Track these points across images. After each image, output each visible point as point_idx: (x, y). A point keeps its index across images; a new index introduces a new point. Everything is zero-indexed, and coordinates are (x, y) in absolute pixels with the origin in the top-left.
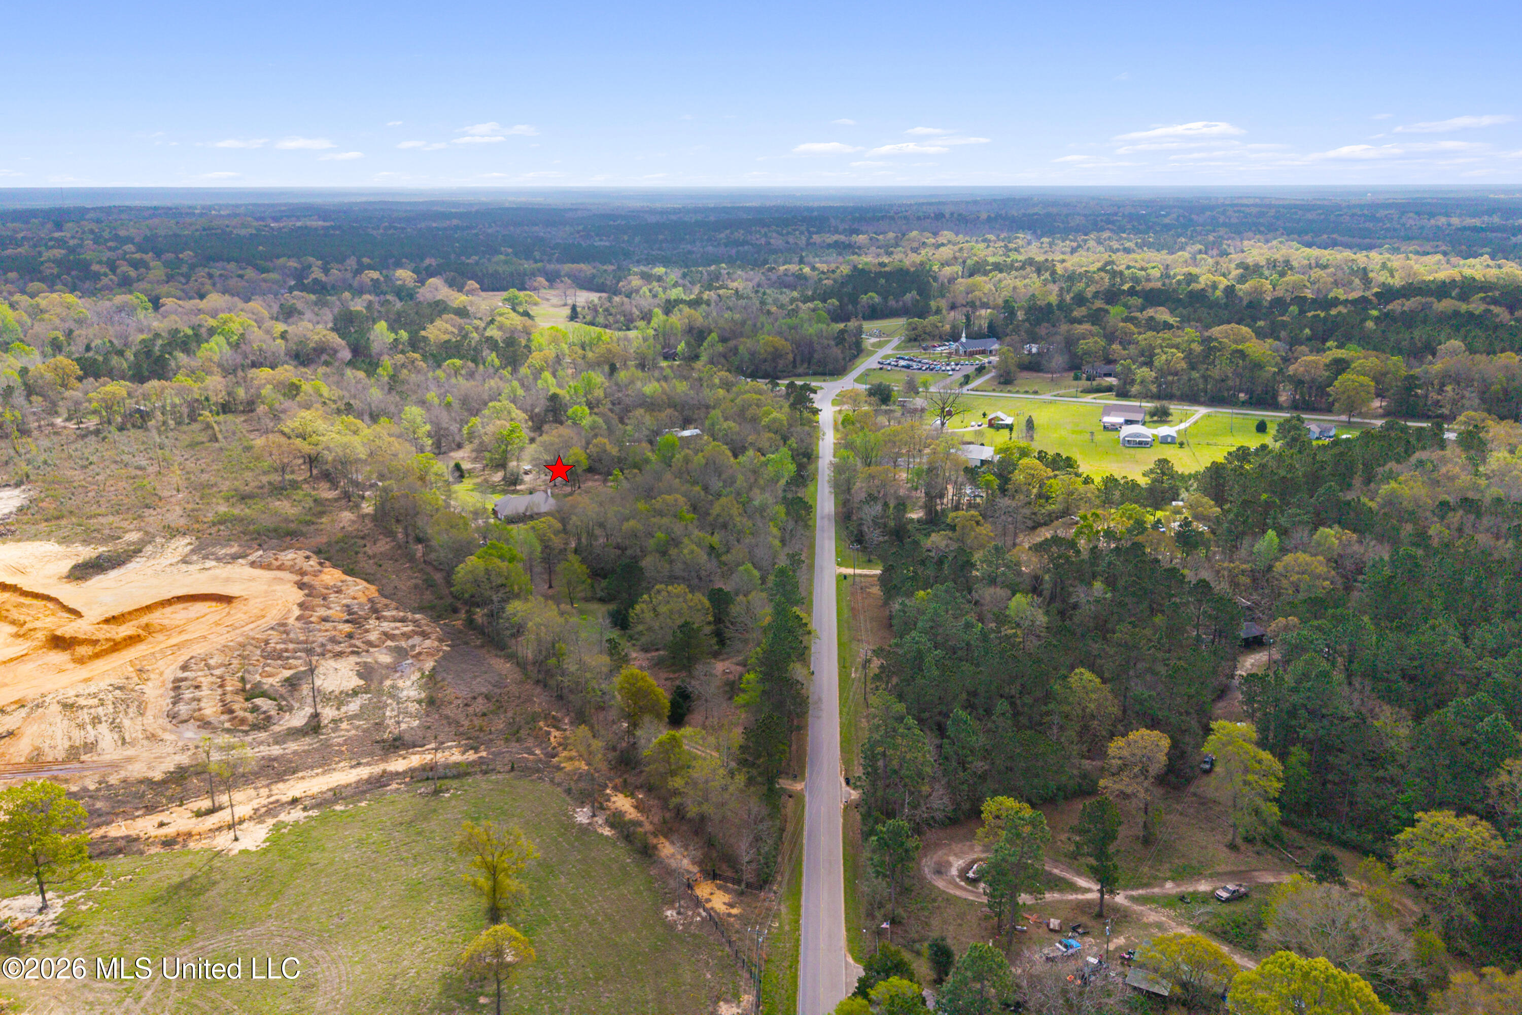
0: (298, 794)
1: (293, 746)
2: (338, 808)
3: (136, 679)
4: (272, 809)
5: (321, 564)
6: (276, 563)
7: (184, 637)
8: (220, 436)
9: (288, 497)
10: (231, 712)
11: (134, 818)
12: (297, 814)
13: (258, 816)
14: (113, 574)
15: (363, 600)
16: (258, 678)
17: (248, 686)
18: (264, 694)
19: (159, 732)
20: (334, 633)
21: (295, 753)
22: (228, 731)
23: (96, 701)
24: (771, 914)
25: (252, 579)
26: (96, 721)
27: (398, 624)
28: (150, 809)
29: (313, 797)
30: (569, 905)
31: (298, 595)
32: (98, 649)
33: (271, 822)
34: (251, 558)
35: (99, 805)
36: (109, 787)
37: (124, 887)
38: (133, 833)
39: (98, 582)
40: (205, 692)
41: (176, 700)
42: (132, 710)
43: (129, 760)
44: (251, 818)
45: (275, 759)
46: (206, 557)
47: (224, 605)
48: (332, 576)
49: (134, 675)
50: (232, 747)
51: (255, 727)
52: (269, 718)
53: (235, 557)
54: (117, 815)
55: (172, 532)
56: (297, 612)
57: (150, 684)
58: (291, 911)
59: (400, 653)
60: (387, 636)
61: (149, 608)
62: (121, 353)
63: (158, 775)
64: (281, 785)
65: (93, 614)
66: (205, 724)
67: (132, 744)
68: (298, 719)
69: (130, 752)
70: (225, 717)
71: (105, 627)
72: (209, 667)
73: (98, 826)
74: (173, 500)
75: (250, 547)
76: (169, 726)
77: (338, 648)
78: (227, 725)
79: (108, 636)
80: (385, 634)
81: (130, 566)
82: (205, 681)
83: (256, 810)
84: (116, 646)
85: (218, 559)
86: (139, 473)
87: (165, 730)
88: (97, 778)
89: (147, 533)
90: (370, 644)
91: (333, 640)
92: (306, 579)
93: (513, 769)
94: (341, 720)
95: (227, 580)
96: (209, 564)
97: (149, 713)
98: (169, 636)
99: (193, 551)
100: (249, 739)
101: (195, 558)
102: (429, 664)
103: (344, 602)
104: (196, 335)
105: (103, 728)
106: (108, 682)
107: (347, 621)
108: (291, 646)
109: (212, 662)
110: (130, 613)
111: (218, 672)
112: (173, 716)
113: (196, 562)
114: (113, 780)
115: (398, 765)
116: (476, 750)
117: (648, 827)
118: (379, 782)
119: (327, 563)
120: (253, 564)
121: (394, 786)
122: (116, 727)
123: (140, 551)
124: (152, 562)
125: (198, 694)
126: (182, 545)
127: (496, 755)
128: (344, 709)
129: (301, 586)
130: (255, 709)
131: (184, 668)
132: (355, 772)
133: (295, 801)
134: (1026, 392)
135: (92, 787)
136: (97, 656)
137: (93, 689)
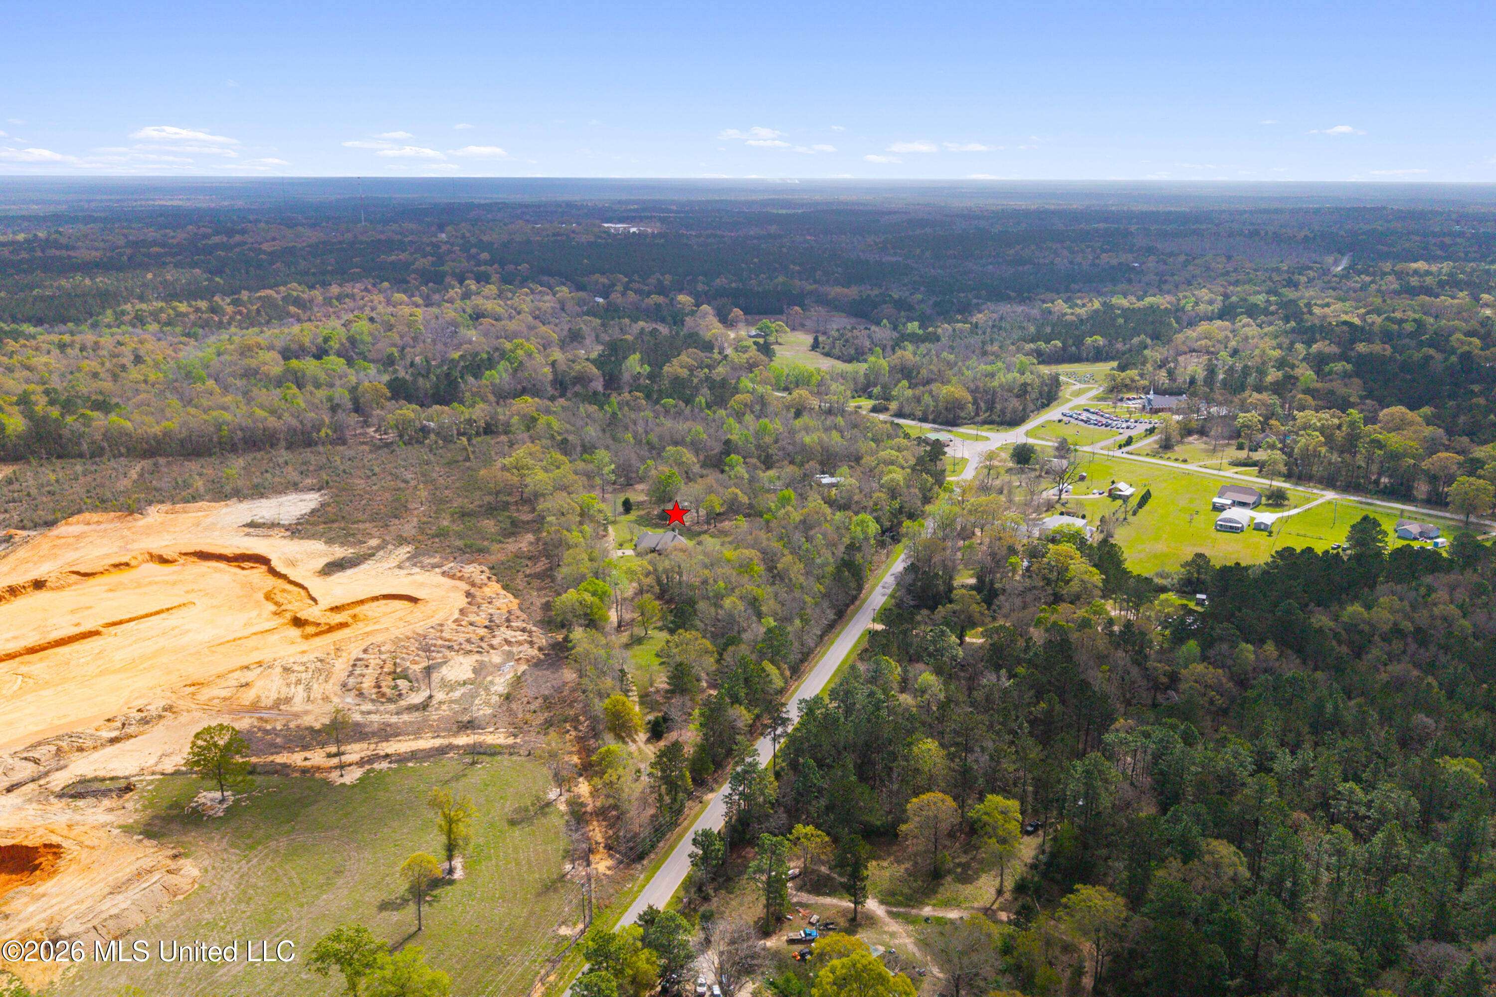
0: (389, 751)
1: (406, 717)
2: (410, 764)
3: (333, 656)
4: (371, 760)
5: (489, 578)
6: (459, 574)
7: (377, 627)
8: (472, 456)
9: (495, 517)
10: (379, 687)
11: (293, 752)
12: (384, 765)
13: (361, 763)
14: (349, 572)
15: (505, 611)
16: (408, 664)
17: (399, 670)
18: (406, 677)
19: (332, 696)
20: (471, 635)
21: (404, 723)
22: (373, 701)
23: (303, 668)
24: (633, 878)
25: (438, 586)
26: (299, 682)
27: (519, 633)
28: (305, 748)
29: (399, 755)
30: (510, 851)
31: (462, 602)
32: (319, 629)
33: (367, 767)
34: (445, 568)
35: (278, 740)
36: (289, 729)
37: (269, 794)
38: (288, 762)
39: (340, 577)
40: (369, 671)
41: (351, 674)
42: (322, 678)
43: (307, 712)
44: (357, 763)
45: (389, 725)
46: (415, 565)
47: (413, 604)
48: (494, 588)
49: (332, 652)
50: (369, 713)
51: (390, 700)
52: (400, 695)
53: (434, 566)
54: (285, 748)
55: (401, 540)
56: (456, 615)
57: (340, 660)
58: (351, 826)
59: (509, 655)
60: (508, 642)
61: (362, 602)
62: (426, 376)
63: (318, 726)
64: (384, 744)
65: (325, 602)
66: (361, 694)
67: (313, 702)
68: (417, 698)
69: (309, 707)
70: (376, 690)
71: (328, 613)
72: (380, 652)
73: (272, 754)
74: (415, 512)
75: (447, 559)
76: (340, 692)
77: (469, 647)
78: (374, 696)
79: (328, 621)
80: (506, 640)
81: (363, 567)
82: (373, 662)
83: (362, 758)
84: (331, 629)
85: (422, 567)
86: (403, 485)
87: (335, 694)
88: (284, 722)
89: (384, 540)
90: (492, 647)
91: (468, 641)
92: (473, 590)
93: (529, 755)
94: (444, 703)
95: (422, 585)
96: (416, 570)
97: (331, 681)
98: (367, 625)
99: (408, 559)
100: (382, 708)
101: (407, 564)
102: (523, 667)
103: (490, 611)
104: (489, 359)
105: (301, 688)
106: (316, 655)
107: (486, 627)
108: (440, 642)
109: (383, 649)
110: (348, 605)
111: (383, 657)
112: (344, 685)
113: (407, 568)
114: (292, 725)
115: (462, 740)
116: (515, 736)
117: (589, 809)
118: (442, 751)
119: (494, 578)
120: (443, 574)
121: (451, 755)
122: (308, 689)
123: (373, 555)
124: (379, 565)
125: (365, 671)
126: (404, 551)
127: (525, 742)
128: (451, 694)
129: (468, 594)
130: (396, 687)
131: (365, 651)
132: (433, 741)
133: (387, 756)
134: (1176, 460)
135: (279, 728)
136: (317, 634)
137: (305, 659)
